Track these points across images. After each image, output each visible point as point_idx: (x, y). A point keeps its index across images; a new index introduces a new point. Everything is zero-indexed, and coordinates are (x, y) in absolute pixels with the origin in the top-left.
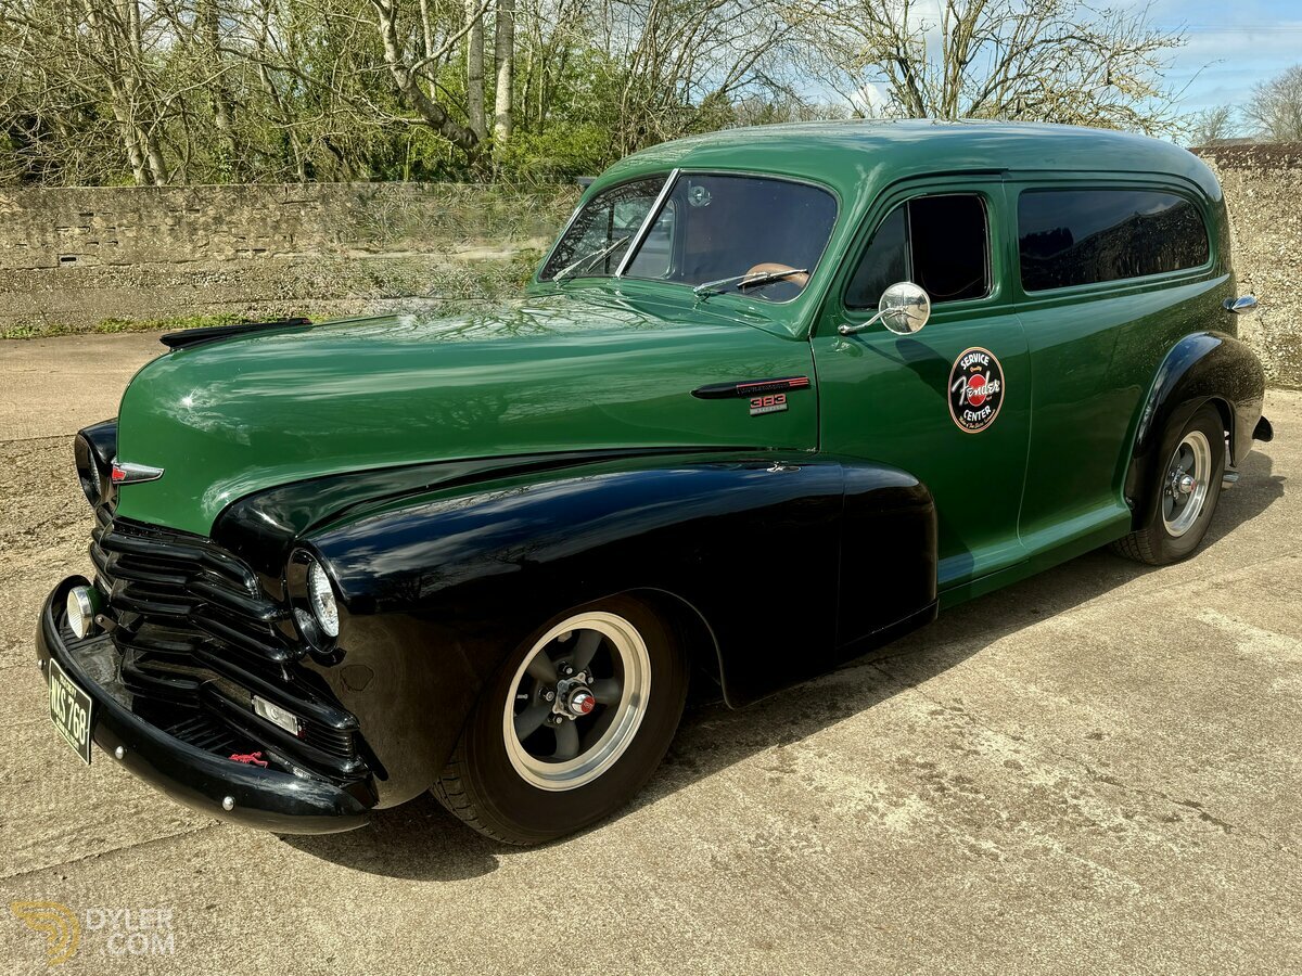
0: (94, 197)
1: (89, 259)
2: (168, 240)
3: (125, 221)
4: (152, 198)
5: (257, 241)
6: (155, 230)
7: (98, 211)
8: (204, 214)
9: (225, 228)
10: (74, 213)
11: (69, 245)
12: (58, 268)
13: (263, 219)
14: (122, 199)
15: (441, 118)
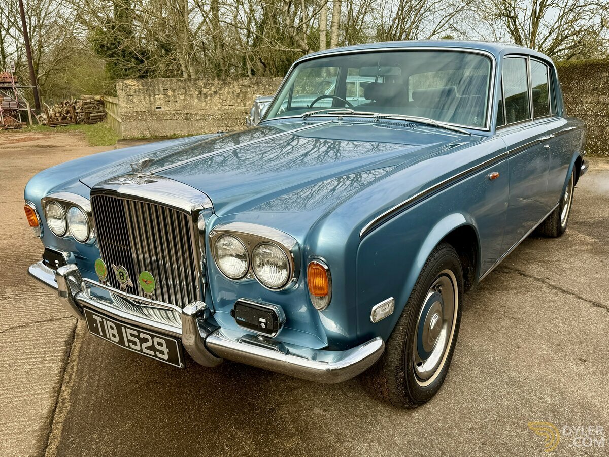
0: (169, 83)
1: (166, 107)
2: (196, 100)
3: (180, 93)
4: (191, 83)
6: (192, 96)
7: (170, 88)
8: (210, 90)
9: (218, 96)
10: (162, 89)
11: (159, 102)
12: (155, 111)
13: (233, 93)
14: (179, 83)
15: (307, 48)
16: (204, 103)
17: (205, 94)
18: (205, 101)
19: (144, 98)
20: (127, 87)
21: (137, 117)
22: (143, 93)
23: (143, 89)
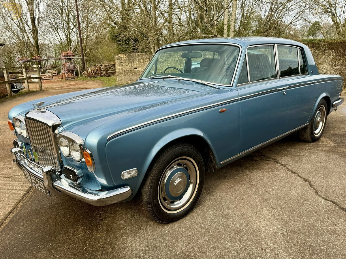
0: (141, 55)
1: (139, 68)
3: (147, 60)
5: (173, 65)
7: (142, 58)
8: (163, 59)
9: (167, 62)
10: (137, 59)
11: (136, 66)
12: (134, 70)
13: (175, 60)
14: (146, 56)
15: (217, 34)
16: (159, 66)
17: (160, 61)
18: (160, 65)
19: (129, 64)
20: (120, 58)
21: (125, 74)
22: (128, 61)
23: (128, 59)
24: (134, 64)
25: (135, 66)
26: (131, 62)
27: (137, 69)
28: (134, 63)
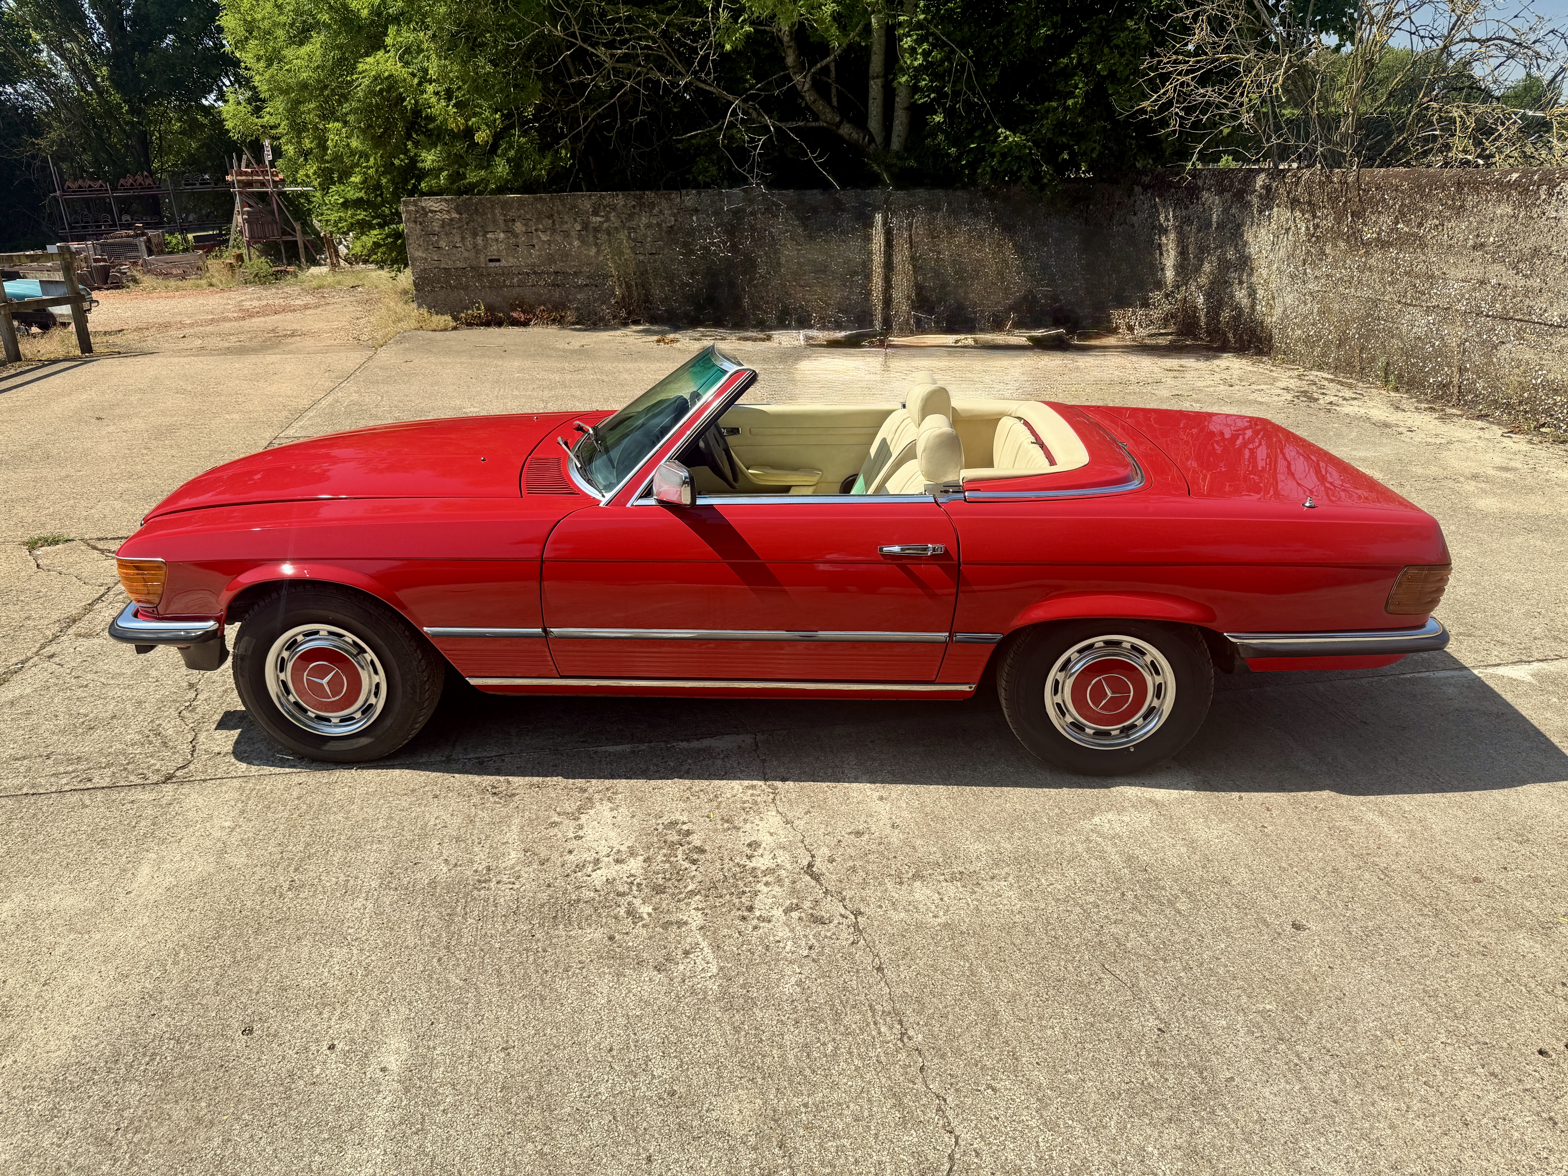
0: (516, 205)
1: (511, 259)
2: (576, 243)
3: (541, 226)
4: (564, 205)
5: (650, 245)
6: (567, 235)
7: (519, 217)
8: (608, 220)
9: (626, 233)
10: (500, 219)
11: (495, 247)
12: (486, 268)
13: (659, 225)
14: (539, 206)
15: (838, 119)
16: (594, 250)
17: (595, 229)
18: (596, 244)
19: (463, 239)
20: (425, 214)
21: (448, 281)
22: (460, 227)
23: (460, 220)
24: (486, 239)
25: (493, 250)
26: (475, 235)
27: (499, 260)
28: (484, 236)
